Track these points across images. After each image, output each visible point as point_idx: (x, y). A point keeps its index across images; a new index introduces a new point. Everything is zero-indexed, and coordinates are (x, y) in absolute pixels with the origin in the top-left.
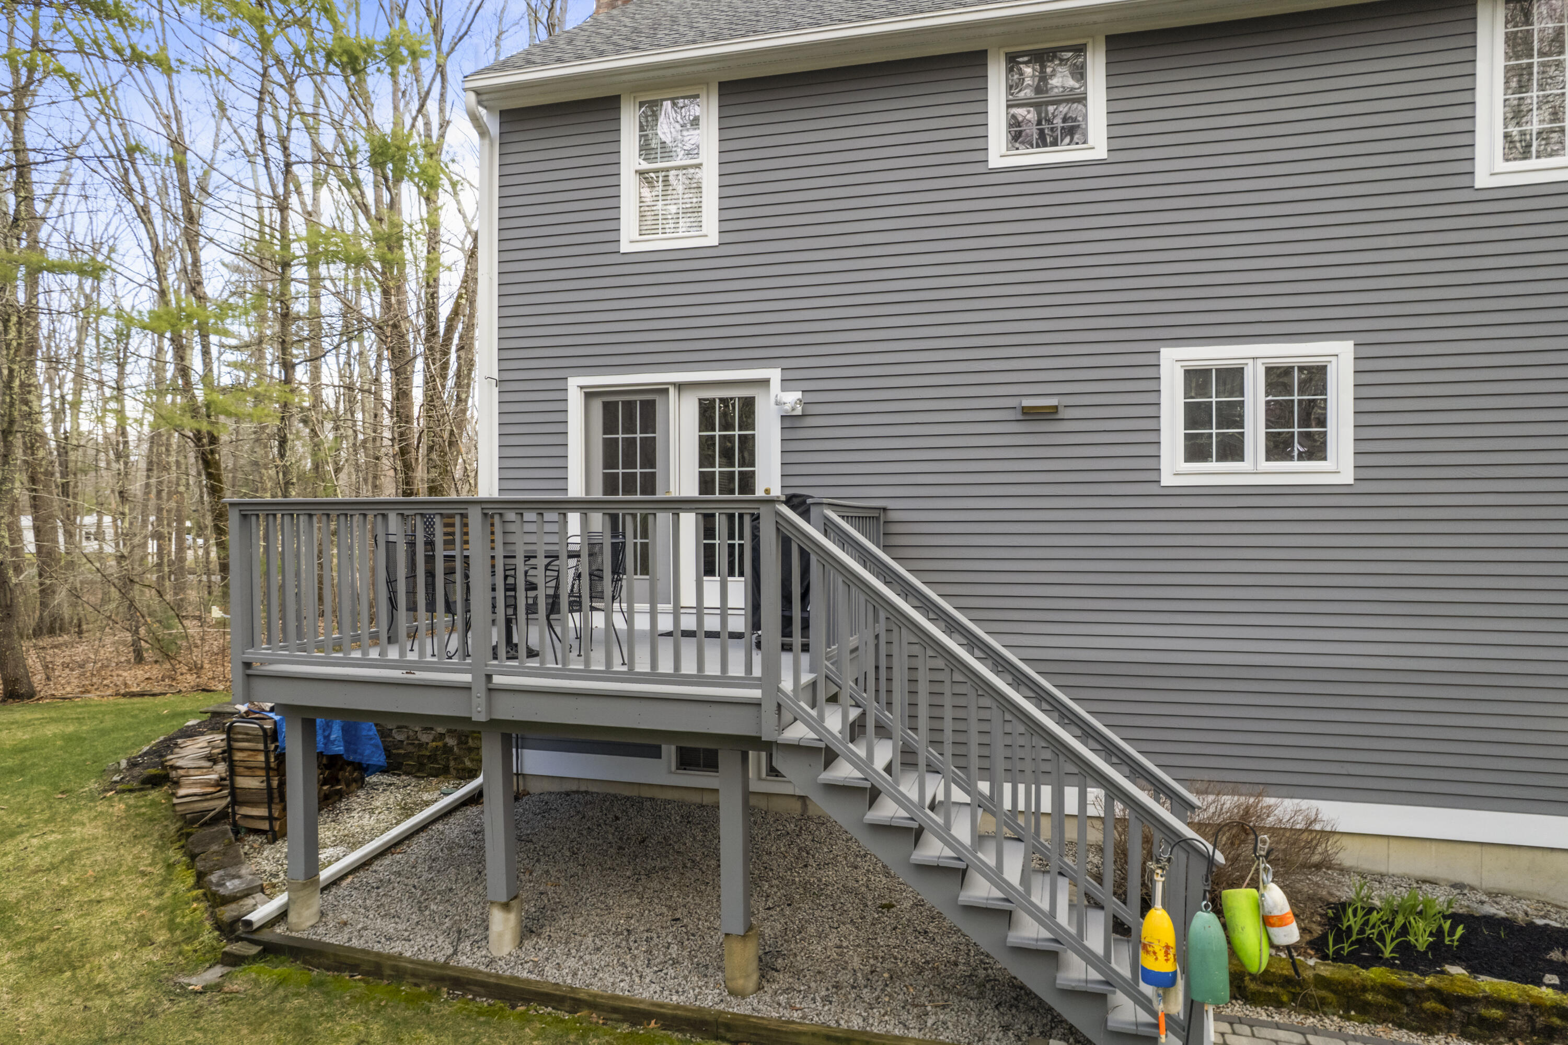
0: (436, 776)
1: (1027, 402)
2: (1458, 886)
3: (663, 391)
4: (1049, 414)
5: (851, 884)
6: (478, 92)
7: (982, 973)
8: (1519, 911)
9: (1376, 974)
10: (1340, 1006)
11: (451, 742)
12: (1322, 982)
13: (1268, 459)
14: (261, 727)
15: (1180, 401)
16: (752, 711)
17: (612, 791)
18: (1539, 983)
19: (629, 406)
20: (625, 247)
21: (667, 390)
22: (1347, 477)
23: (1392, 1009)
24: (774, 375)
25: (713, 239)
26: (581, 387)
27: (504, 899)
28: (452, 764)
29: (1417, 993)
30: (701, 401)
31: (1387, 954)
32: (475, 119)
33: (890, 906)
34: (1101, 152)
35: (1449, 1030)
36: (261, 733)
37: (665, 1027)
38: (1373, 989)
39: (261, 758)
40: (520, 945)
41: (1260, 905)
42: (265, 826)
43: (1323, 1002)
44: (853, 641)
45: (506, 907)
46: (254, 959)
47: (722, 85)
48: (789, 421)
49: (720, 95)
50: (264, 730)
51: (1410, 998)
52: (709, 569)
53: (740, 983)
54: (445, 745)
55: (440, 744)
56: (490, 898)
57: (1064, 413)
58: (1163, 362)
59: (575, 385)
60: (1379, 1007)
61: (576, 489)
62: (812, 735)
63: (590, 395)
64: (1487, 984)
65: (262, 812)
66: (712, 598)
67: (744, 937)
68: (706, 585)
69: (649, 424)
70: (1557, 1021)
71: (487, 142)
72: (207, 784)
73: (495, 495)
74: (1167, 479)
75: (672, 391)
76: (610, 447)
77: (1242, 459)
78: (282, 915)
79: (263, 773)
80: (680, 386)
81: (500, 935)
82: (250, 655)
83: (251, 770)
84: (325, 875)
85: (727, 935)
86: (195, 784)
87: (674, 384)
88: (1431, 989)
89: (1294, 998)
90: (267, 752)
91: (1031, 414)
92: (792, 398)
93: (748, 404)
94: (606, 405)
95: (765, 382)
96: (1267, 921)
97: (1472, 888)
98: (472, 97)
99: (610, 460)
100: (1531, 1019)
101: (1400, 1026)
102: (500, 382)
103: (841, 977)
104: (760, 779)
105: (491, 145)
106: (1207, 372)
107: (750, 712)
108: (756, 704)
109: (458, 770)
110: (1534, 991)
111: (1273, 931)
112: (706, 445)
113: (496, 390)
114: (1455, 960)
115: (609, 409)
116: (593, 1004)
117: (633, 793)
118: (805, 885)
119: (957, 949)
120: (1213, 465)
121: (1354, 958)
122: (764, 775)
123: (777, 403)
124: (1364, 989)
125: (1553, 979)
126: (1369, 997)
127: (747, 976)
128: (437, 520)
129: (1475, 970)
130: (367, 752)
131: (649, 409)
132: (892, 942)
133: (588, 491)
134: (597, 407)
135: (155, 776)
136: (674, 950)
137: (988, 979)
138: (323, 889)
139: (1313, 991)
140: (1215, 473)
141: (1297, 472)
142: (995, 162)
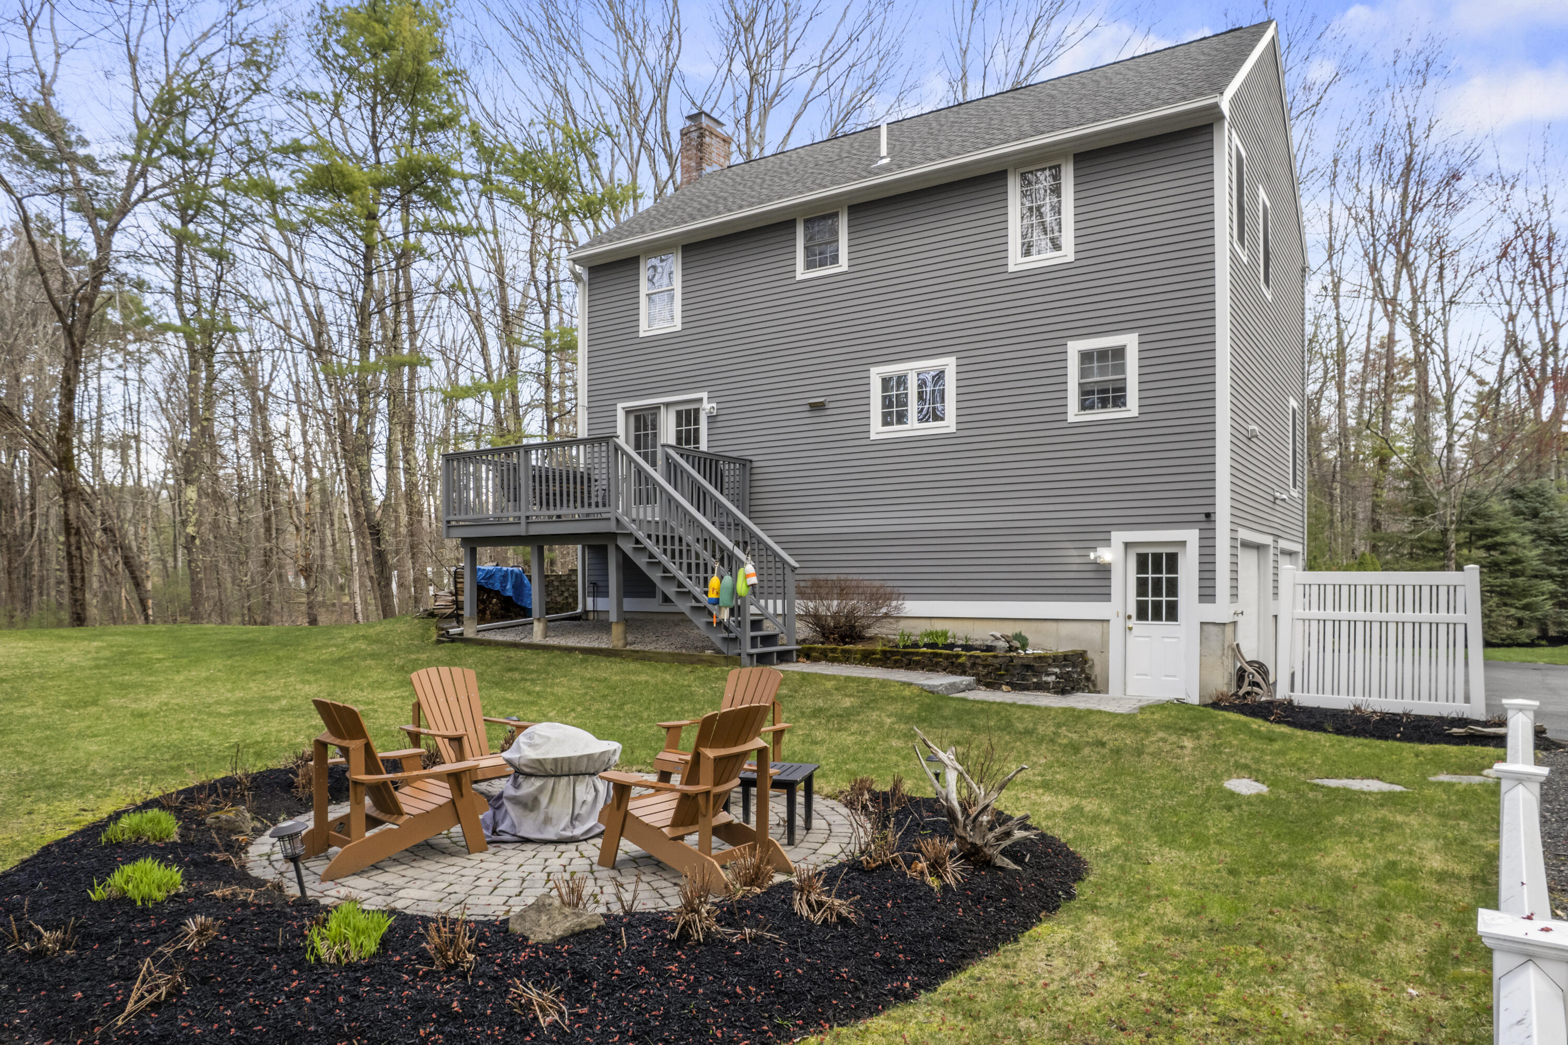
1: (812, 401)
3: (657, 408)
4: (821, 406)
13: (919, 422)
15: (880, 395)
19: (645, 416)
20: (642, 334)
21: (662, 407)
22: (953, 428)
24: (704, 395)
25: (679, 327)
26: (624, 408)
30: (677, 411)
34: (845, 268)
47: (683, 247)
48: (712, 419)
49: (683, 251)
57: (827, 405)
58: (871, 375)
59: (621, 407)
63: (628, 412)
69: (654, 425)
71: (582, 285)
74: (873, 436)
75: (664, 407)
77: (907, 423)
80: (667, 405)
87: (663, 404)
91: (813, 407)
92: (711, 407)
93: (696, 412)
94: (635, 417)
95: (702, 399)
102: (588, 408)
105: (585, 286)
106: (891, 378)
112: (679, 434)
113: (586, 413)
117: (645, 617)
120: (894, 427)
123: (708, 410)
131: (654, 417)
134: (630, 418)
140: (896, 431)
141: (933, 428)
142: (799, 277)
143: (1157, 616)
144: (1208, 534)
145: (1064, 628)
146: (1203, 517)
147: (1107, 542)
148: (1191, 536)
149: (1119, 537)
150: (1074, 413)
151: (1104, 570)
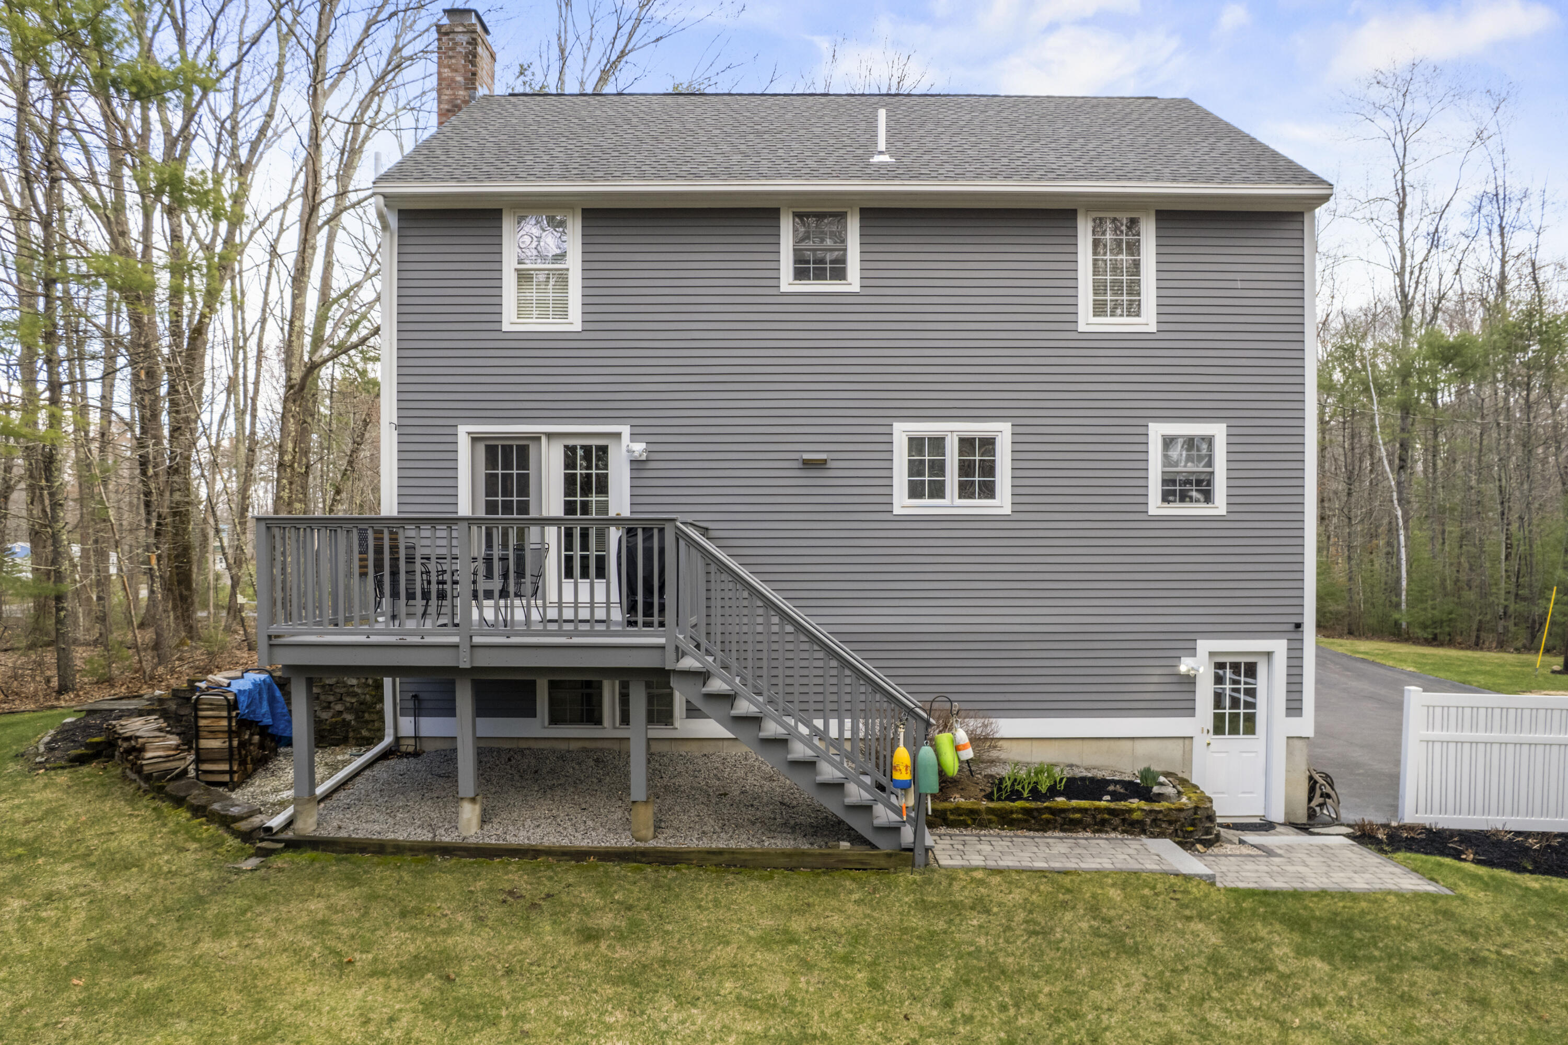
0: (337, 745)
1: (806, 456)
2: (1071, 766)
3: (536, 438)
4: (820, 465)
5: (695, 785)
6: (385, 196)
7: (792, 822)
8: (1099, 775)
9: (1019, 804)
10: (999, 823)
11: (349, 717)
12: (990, 811)
13: (960, 497)
14: (226, 698)
15: (906, 458)
16: (659, 651)
17: (496, 746)
18: (1100, 800)
19: (507, 450)
20: (506, 327)
21: (539, 438)
22: (1007, 510)
23: (1026, 821)
24: (625, 430)
25: (578, 327)
26: (469, 433)
27: (472, 795)
28: (351, 734)
29: (1037, 810)
30: (566, 447)
31: (1025, 795)
32: (381, 216)
33: (725, 794)
34: (855, 287)
35: (1055, 828)
36: (225, 703)
37: (600, 860)
38: (1017, 812)
39: (225, 723)
40: (482, 828)
41: (954, 741)
42: (226, 778)
43: (990, 821)
44: (693, 620)
45: (473, 800)
46: (282, 850)
47: (584, 210)
48: (637, 465)
49: (583, 218)
50: (228, 700)
51: (1035, 814)
52: (569, 574)
53: (643, 833)
54: (344, 720)
55: (339, 719)
56: (460, 795)
57: (831, 464)
58: (895, 432)
59: (463, 432)
60: (1019, 820)
61: (464, 508)
62: (699, 665)
63: (475, 439)
64: (1074, 803)
65: (225, 767)
66: (568, 597)
67: (646, 802)
68: (564, 585)
69: (524, 462)
70: (1106, 816)
71: (388, 234)
72: (168, 748)
73: (395, 514)
74: (897, 510)
75: (544, 440)
76: (491, 480)
77: (943, 497)
78: (290, 823)
79: (226, 735)
80: (549, 435)
81: (469, 820)
82: (274, 629)
83: (214, 733)
84: (319, 790)
85: (634, 802)
86: (158, 748)
87: (545, 434)
88: (1046, 808)
89: (974, 820)
90: (230, 718)
91: (808, 464)
92: (639, 448)
93: (603, 450)
94: (487, 447)
95: (618, 435)
96: (957, 748)
97: (1077, 766)
98: (381, 200)
99: (490, 489)
100: (1094, 817)
101: (1030, 830)
102: (398, 427)
103: (705, 828)
104: (615, 728)
105: (391, 236)
106: (923, 439)
107: (657, 653)
108: (662, 647)
109: (357, 739)
110: (1097, 803)
111: (960, 753)
112: (570, 481)
113: (396, 433)
114: (1060, 794)
115: (491, 451)
116: (549, 852)
117: (513, 745)
118: (666, 787)
119: (773, 812)
120: (926, 501)
121: (1008, 798)
122: (617, 724)
123: (628, 451)
124: (1012, 812)
125: (1108, 798)
126: (1014, 816)
127: (648, 828)
128: (370, 532)
129: (1069, 798)
130: (282, 726)
131: (523, 452)
132: (732, 811)
133: (473, 510)
134: (481, 449)
135: (82, 755)
136: (590, 823)
137: (796, 824)
138: (319, 802)
139: (985, 817)
140: (927, 506)
141: (977, 506)
142: (784, 288)
143: (1234, 731)
144: (1296, 645)
145: (1141, 747)
146: (1291, 627)
147: (1192, 652)
148: (1279, 647)
149: (1205, 646)
150: (1155, 506)
151: (1190, 681)
